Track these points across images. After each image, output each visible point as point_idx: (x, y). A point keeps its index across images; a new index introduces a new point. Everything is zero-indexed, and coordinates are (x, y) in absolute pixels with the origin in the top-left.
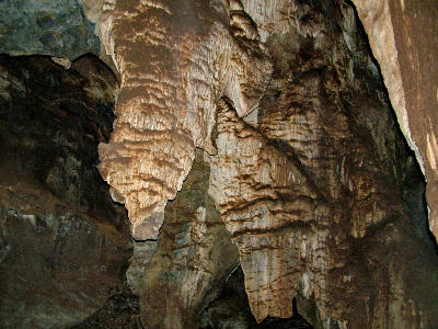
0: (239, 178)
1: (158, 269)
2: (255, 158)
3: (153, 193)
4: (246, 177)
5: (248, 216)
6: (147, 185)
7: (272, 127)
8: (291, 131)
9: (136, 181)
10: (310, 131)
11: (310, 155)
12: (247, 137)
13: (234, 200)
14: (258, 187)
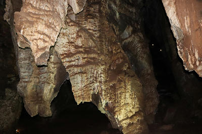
0: (68, 43)
1: (32, 84)
2: (75, 35)
3: (45, 41)
4: (72, 43)
5: (73, 59)
6: (42, 37)
7: (81, 23)
8: (89, 25)
9: (36, 34)
10: (96, 26)
11: (96, 36)
12: (72, 25)
13: (66, 52)
14: (77, 47)
